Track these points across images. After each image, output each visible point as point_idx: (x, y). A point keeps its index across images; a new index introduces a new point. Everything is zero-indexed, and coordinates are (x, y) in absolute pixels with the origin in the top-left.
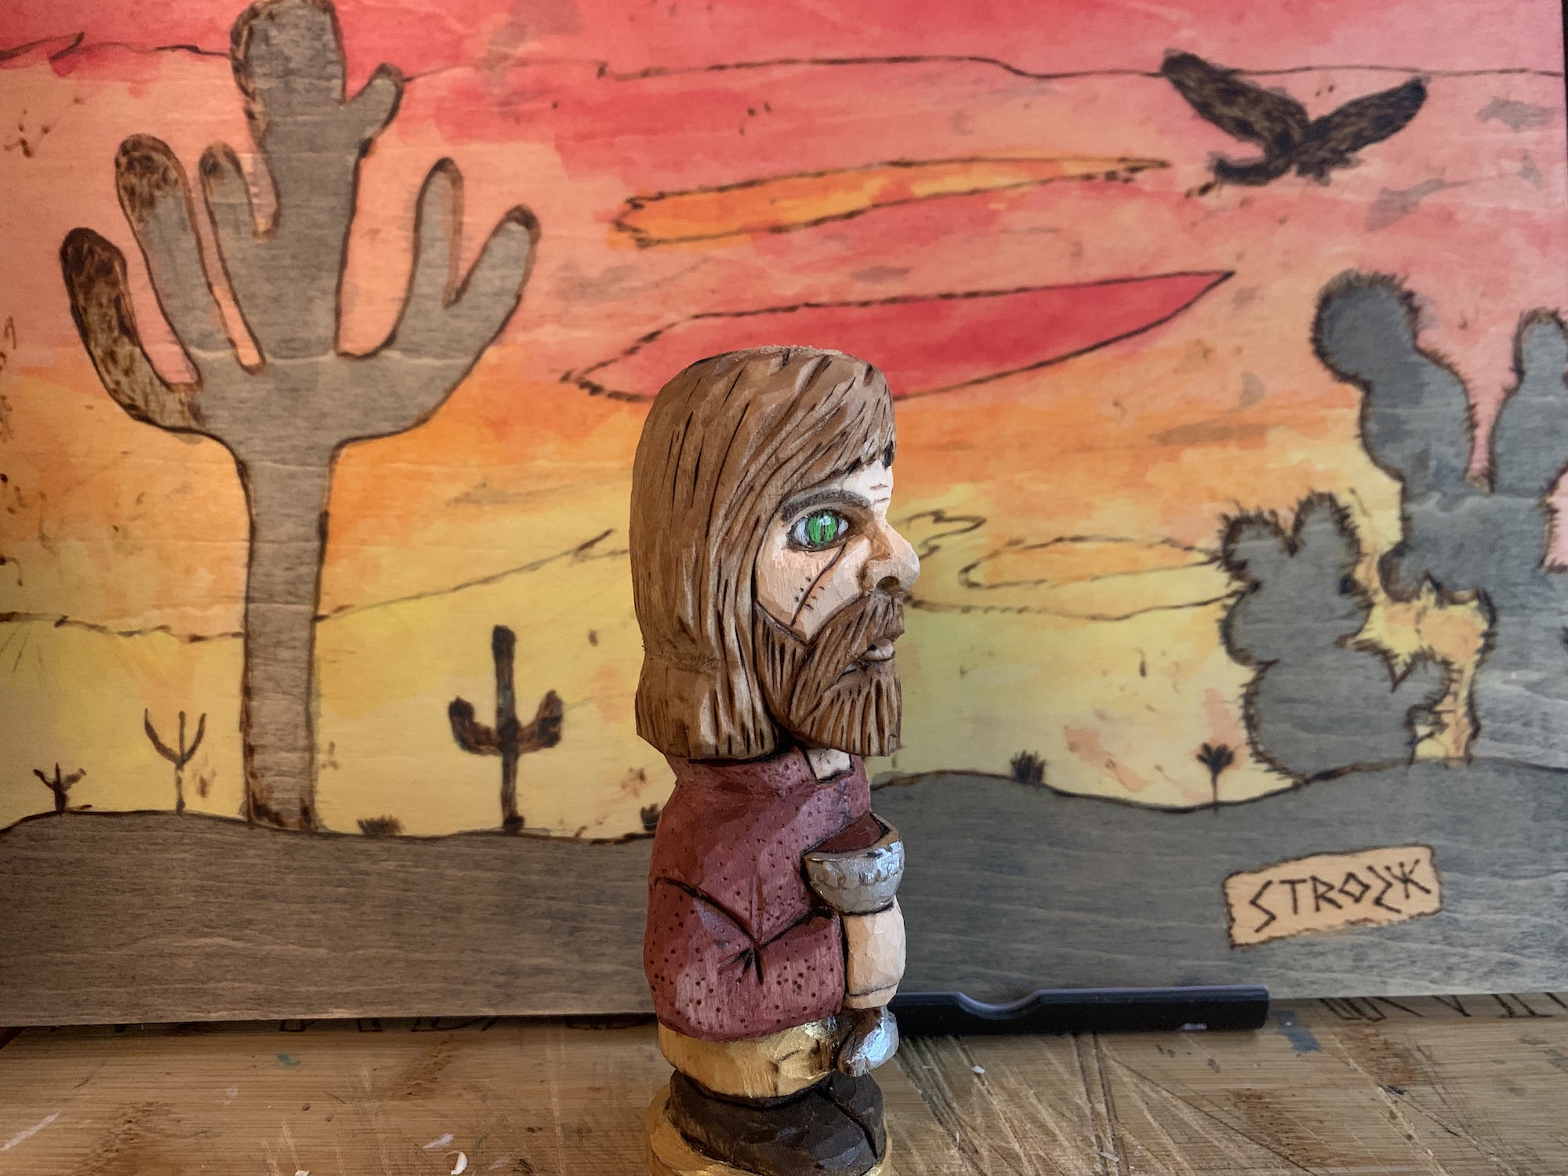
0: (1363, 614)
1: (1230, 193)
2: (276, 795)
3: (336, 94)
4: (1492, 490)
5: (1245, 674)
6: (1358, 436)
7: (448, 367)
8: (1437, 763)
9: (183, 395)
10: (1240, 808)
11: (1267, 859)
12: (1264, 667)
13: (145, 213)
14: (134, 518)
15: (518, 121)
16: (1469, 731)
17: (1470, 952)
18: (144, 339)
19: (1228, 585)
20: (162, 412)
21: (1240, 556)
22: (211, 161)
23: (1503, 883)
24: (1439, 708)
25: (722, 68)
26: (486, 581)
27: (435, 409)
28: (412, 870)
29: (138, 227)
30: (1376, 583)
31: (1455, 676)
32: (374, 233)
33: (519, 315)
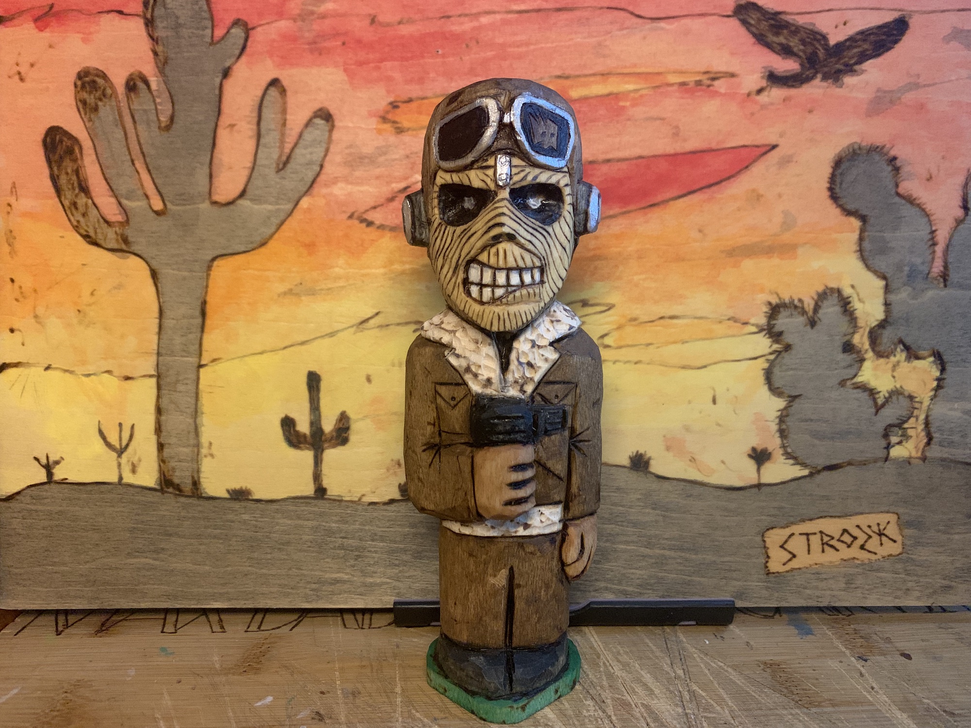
0: (857, 365)
1: (777, 93)
2: (177, 474)
3: (208, 40)
4: (945, 286)
5: (780, 403)
6: (856, 251)
7: (278, 209)
8: (904, 461)
9: (117, 229)
10: (775, 488)
11: (792, 519)
12: (793, 398)
13: (92, 116)
14: (90, 305)
15: (320, 54)
16: (925, 441)
17: (921, 580)
18: (93, 194)
19: (771, 346)
20: (105, 239)
21: (777, 329)
22: (132, 83)
23: (944, 537)
24: (906, 426)
25: (449, 17)
26: (303, 343)
27: (271, 236)
28: (259, 519)
29: (89, 124)
30: (867, 345)
31: (917, 405)
32: (232, 126)
33: (322, 177)
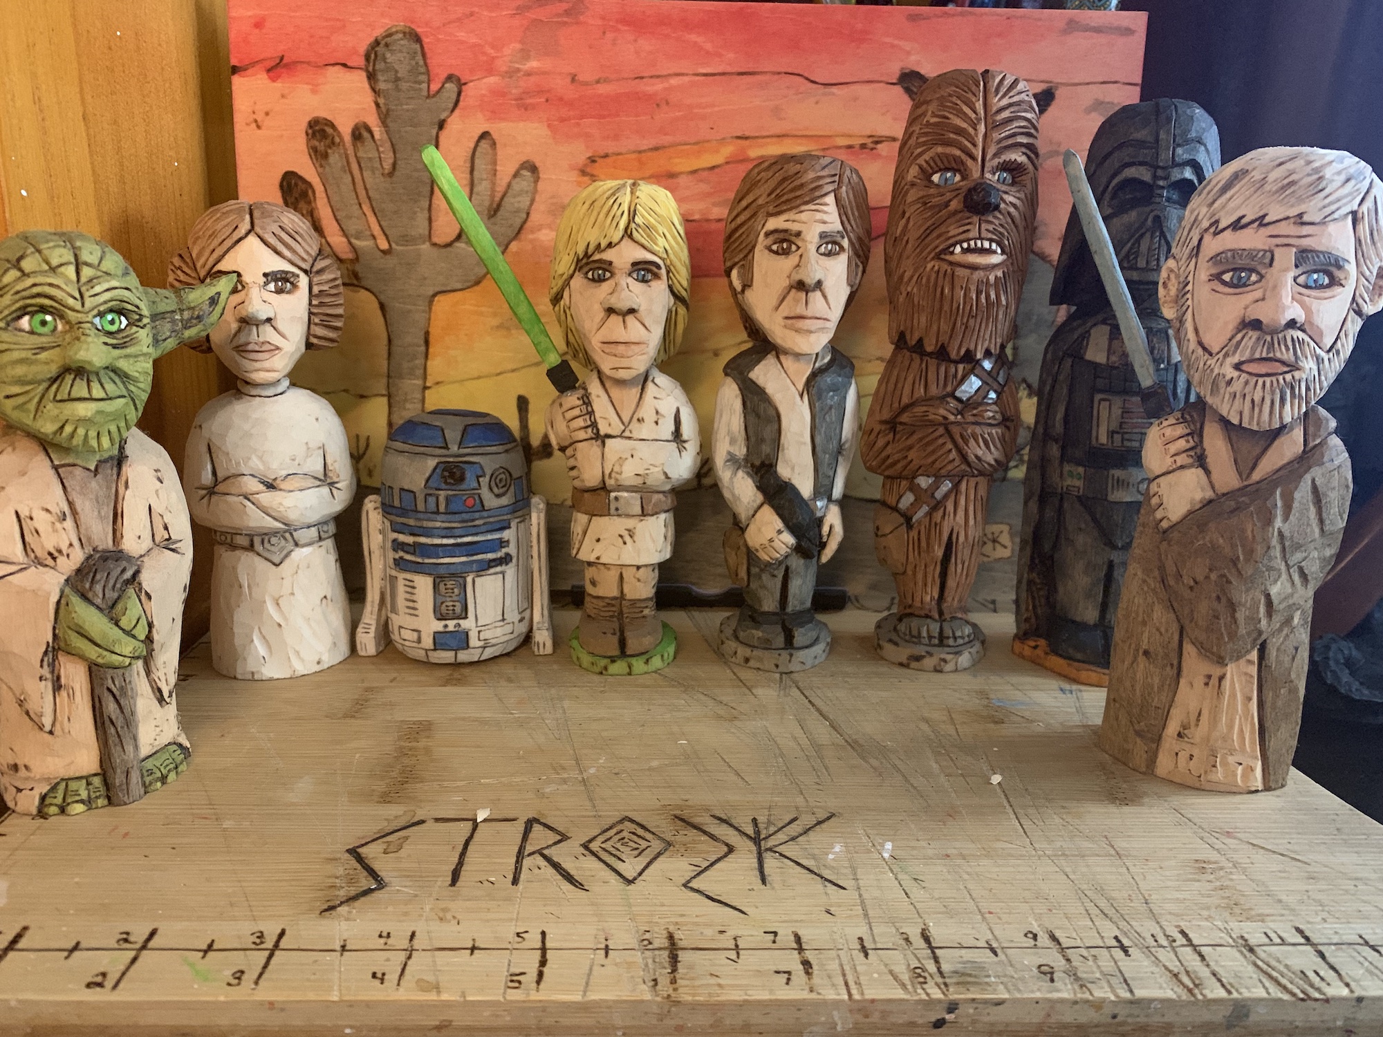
3: (425, 93)
9: (348, 266)
13: (323, 163)
15: (526, 109)
18: (326, 233)
22: (357, 132)
25: (642, 78)
26: (514, 370)
27: (482, 278)
29: (320, 170)
33: (528, 224)
